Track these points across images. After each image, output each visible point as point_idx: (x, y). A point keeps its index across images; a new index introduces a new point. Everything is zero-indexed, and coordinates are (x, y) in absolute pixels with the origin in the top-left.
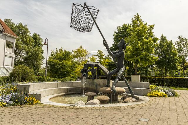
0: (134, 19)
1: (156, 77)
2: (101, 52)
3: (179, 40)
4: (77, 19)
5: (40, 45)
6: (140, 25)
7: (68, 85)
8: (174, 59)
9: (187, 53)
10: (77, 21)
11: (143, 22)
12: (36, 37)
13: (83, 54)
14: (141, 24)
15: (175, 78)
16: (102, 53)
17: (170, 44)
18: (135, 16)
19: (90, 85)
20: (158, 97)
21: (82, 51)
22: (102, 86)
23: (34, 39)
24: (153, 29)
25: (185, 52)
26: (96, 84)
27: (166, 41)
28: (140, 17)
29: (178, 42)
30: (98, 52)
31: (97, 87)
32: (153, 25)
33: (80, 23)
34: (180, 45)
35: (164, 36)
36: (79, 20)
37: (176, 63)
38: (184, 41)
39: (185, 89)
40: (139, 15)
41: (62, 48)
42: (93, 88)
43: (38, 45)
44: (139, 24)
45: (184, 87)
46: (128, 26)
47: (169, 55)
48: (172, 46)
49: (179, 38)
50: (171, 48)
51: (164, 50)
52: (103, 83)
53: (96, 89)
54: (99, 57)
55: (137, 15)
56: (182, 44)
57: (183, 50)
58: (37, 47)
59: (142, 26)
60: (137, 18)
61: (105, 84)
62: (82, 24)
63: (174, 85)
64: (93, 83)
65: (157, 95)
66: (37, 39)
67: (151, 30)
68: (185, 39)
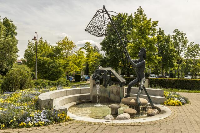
0: (137, 13)
1: (159, 78)
2: (89, 43)
3: (175, 34)
4: (98, 26)
5: (13, 33)
6: (143, 20)
7: (76, 93)
8: (171, 56)
9: (182, 48)
10: (98, 27)
11: (146, 17)
12: (8, 23)
13: (69, 46)
14: (145, 19)
15: (177, 80)
16: (90, 45)
17: (168, 39)
18: (138, 9)
19: (103, 93)
20: (175, 106)
21: (67, 42)
22: (115, 94)
23: (5, 25)
24: (157, 25)
25: (180, 47)
26: (108, 91)
27: (164, 36)
28: (143, 11)
29: (174, 35)
30: (86, 44)
31: (109, 94)
32: (157, 22)
33: (100, 29)
34: (176, 39)
35: (162, 30)
36: (101, 27)
37: (172, 60)
38: (180, 35)
39: (187, 91)
40: (142, 9)
41: (41, 38)
42: (105, 96)
43: (11, 34)
44: (141, 19)
45: (186, 89)
46: (124, 16)
47: (167, 51)
48: (170, 41)
49: (175, 31)
50: (168, 43)
51: (161, 45)
52: (116, 91)
53: (108, 97)
54: (87, 49)
55: (140, 8)
56: (178, 39)
57: (179, 45)
58: (10, 36)
59: (145, 22)
60: (140, 12)
61: (118, 91)
62: (102, 31)
63: (176, 86)
64: (105, 91)
65: (174, 103)
66: (9, 26)
67: (155, 27)
68: (181, 32)
